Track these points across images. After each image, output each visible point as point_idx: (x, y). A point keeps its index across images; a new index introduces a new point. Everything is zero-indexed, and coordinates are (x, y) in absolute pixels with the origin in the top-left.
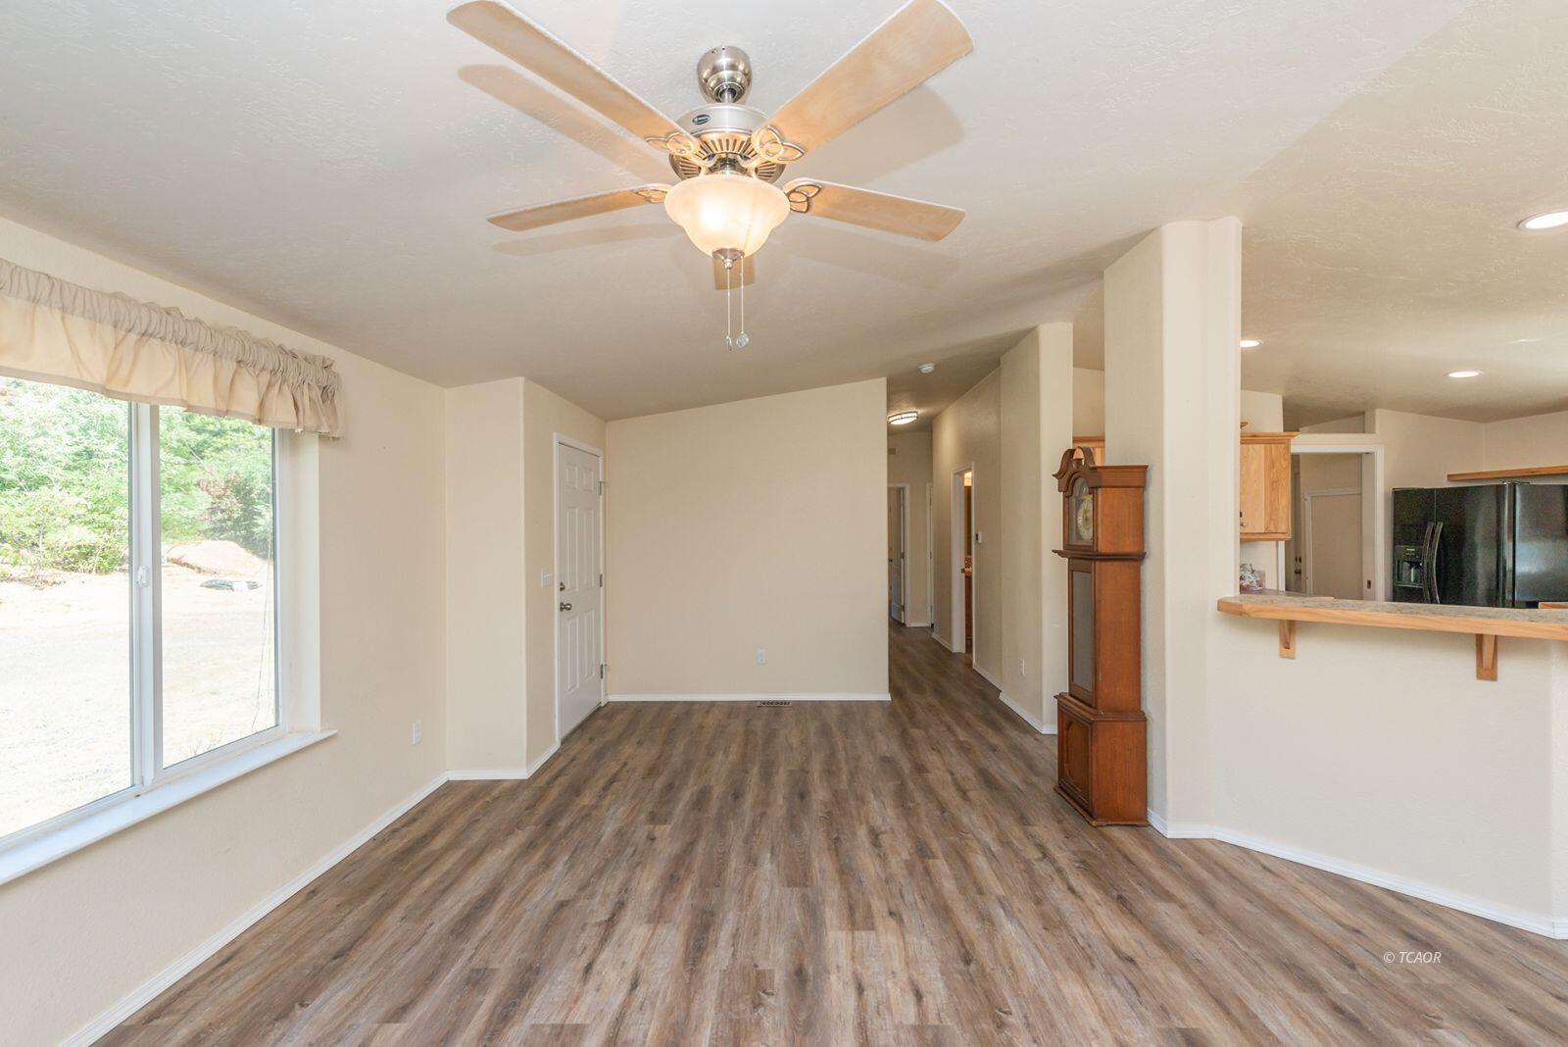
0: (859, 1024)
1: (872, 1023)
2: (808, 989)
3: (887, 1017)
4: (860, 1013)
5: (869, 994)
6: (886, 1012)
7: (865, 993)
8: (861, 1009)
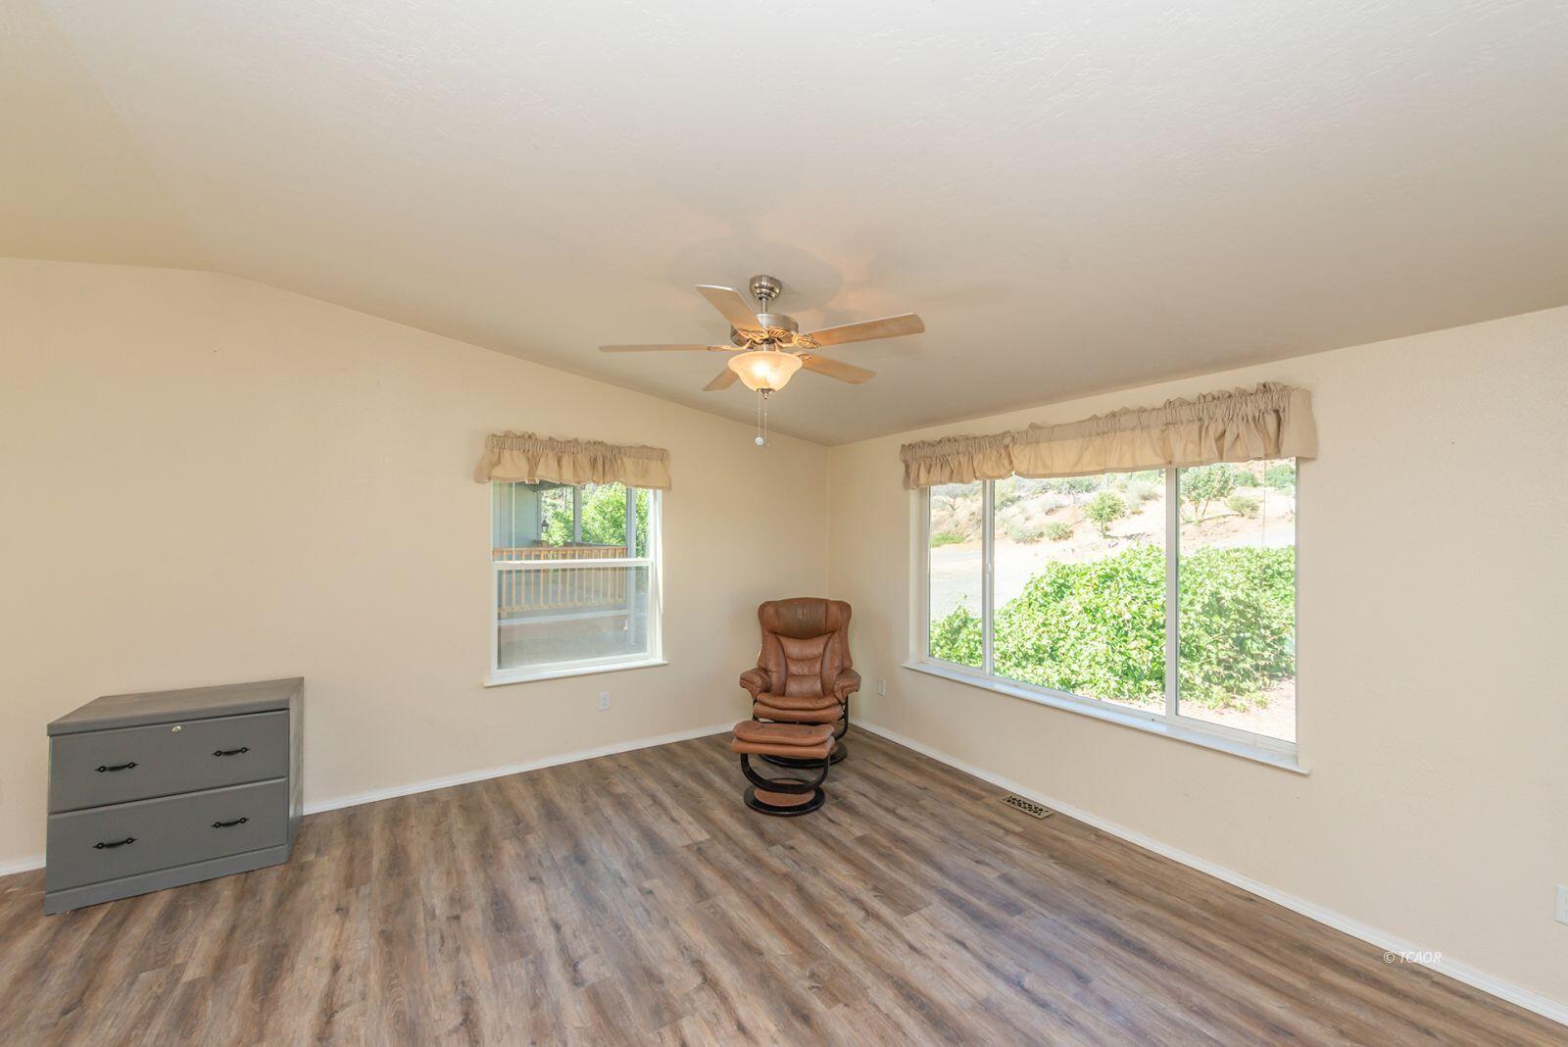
0: (726, 999)
1: (716, 1004)
2: (786, 1007)
3: (707, 1015)
4: (731, 1008)
5: (731, 1028)
6: (709, 1018)
7: (735, 1027)
8: (731, 1011)
